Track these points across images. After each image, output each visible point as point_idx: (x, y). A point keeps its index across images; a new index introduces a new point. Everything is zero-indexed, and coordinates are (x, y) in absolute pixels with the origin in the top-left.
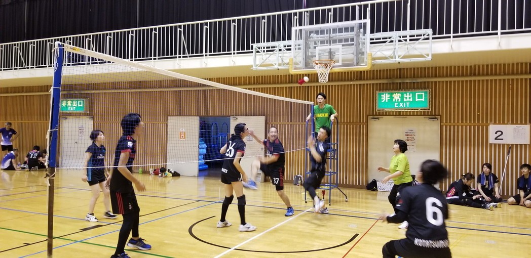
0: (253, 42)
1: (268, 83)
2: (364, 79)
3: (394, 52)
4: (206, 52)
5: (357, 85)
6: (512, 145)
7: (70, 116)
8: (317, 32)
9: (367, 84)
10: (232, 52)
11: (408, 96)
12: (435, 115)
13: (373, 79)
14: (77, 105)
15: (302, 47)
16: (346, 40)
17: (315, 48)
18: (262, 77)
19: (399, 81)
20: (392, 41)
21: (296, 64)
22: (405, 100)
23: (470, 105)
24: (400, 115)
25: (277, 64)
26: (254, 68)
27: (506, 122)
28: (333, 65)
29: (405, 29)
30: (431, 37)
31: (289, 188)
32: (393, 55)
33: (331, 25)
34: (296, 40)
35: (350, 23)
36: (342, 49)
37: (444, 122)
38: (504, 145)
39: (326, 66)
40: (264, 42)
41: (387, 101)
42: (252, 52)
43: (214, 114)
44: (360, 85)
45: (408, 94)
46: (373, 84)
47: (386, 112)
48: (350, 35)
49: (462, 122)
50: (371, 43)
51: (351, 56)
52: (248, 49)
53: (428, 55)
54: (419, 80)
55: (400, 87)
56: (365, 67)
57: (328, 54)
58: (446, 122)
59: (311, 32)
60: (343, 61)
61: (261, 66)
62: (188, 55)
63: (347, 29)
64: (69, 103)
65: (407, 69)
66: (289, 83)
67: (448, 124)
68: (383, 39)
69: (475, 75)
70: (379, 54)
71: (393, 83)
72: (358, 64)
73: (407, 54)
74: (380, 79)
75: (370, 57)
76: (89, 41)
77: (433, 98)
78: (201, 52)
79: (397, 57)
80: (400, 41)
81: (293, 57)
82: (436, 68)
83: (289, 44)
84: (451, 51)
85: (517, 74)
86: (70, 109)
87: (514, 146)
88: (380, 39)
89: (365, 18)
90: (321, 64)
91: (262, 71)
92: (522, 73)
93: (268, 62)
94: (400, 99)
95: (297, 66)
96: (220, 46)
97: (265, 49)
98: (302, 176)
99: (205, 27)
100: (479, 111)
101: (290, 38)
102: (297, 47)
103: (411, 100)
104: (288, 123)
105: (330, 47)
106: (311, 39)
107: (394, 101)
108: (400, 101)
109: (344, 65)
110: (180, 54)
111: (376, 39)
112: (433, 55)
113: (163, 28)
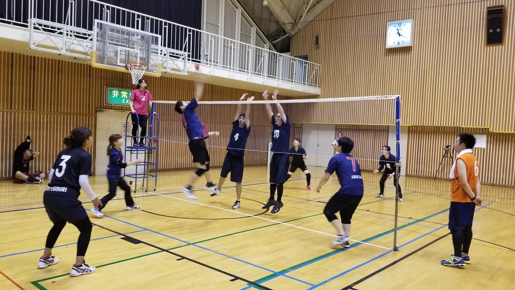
9: (96, 79)
25: (64, 49)
30: (187, 58)
41: (116, 97)
46: (101, 79)
47: (112, 106)
53: (184, 71)
74: (107, 75)
75: (161, 67)
79: (167, 68)
80: (170, 56)
93: (48, 44)
94: (126, 96)
107: (122, 97)
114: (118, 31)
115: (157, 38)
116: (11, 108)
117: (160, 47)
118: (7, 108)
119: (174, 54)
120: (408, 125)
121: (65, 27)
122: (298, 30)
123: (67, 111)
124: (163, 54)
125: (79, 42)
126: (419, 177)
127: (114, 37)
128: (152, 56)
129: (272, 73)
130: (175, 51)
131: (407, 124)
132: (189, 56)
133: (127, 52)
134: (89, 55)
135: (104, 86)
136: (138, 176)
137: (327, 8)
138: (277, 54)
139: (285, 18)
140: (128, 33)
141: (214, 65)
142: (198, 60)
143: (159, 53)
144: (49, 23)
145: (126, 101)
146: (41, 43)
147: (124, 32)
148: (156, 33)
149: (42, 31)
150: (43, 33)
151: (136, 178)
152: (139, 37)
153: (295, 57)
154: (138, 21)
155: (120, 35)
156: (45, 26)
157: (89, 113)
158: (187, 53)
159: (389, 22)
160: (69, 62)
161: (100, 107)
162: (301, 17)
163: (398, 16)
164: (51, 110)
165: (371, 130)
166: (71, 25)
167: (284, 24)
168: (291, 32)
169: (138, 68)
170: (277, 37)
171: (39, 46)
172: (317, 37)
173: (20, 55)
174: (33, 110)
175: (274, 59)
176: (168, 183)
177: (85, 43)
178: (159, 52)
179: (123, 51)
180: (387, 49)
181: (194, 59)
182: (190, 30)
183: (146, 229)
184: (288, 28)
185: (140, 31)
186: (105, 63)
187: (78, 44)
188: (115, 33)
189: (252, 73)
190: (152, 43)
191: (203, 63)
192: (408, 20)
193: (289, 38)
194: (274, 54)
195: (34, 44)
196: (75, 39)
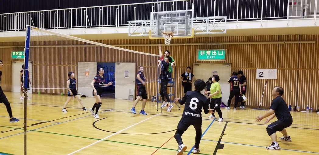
0: (129, 20)
1: (137, 44)
2: (191, 43)
3: (206, 28)
4: (101, 25)
5: (187, 46)
6: (268, 79)
7: (18, 61)
8: (165, 15)
9: (193, 45)
10: (117, 25)
11: (214, 53)
12: (228, 63)
13: (196, 43)
14: (22, 55)
15: (156, 23)
16: (181, 21)
17: (164, 24)
18: (134, 40)
19: (210, 44)
20: (205, 22)
21: (153, 33)
22: (213, 55)
23: (247, 58)
24: (210, 63)
25: (142, 33)
26: (129, 35)
27: (265, 67)
28: (173, 34)
29: (213, 15)
30: (226, 20)
31: (149, 103)
32: (205, 30)
33: (173, 12)
34: (153, 19)
35: (183, 11)
36: (178, 25)
37: (233, 67)
38: (263, 79)
39: (169, 35)
40: (135, 20)
41: (203, 55)
42: (128, 26)
43: (106, 61)
44: (189, 46)
45: (214, 51)
46: (196, 45)
47: (203, 61)
48: (183, 18)
49: (243, 67)
50: (194, 23)
51: (183, 30)
52: (126, 23)
53: (224, 30)
54: (221, 44)
55: (210, 48)
56: (190, 36)
57: (170, 28)
58: (234, 67)
59: (162, 15)
60: (179, 32)
61: (133, 34)
62: (90, 26)
63: (181, 15)
64: (17, 53)
65: (214, 37)
66: (149, 44)
67: (235, 68)
68: (201, 20)
69: (250, 41)
70: (198, 29)
71: (207, 45)
72: (187, 34)
73: (213, 29)
74: (200, 42)
75: (193, 31)
76: (30, 16)
77: (228, 54)
78: (98, 24)
79: (208, 31)
80: (209, 22)
81: (151, 29)
82: (230, 37)
83: (149, 22)
84: (237, 28)
85: (272, 41)
86: (18, 57)
87: (269, 80)
88: (199, 20)
89: (191, 9)
90: (167, 34)
91: (134, 37)
92: (274, 41)
93: (137, 32)
94: (210, 54)
95: (154, 35)
96: (109, 22)
97: (136, 24)
98: (156, 97)
99: (100, 10)
100: (251, 61)
101: (149, 19)
102: (154, 23)
103: (216, 55)
104: (149, 67)
105: (171, 24)
106: (162, 19)
107: (207, 55)
108: (210, 55)
109: (179, 35)
110: (85, 25)
111: (197, 20)
112: (227, 30)
113: (75, 10)
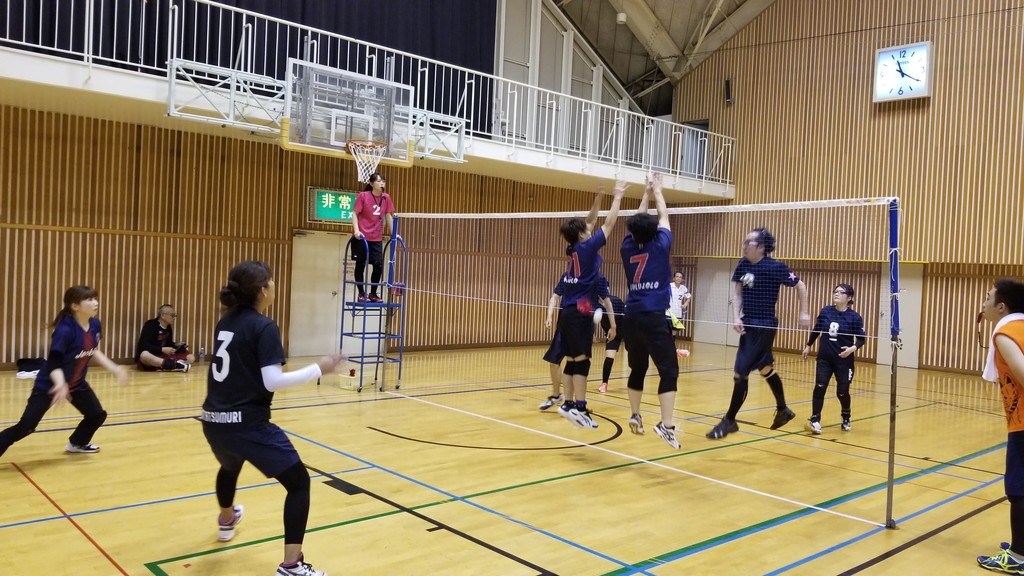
114: (333, 81)
115: (407, 92)
116: (135, 229)
117: (411, 110)
118: (128, 228)
119: (439, 122)
120: (922, 261)
121: (234, 74)
122: (688, 70)
123: (238, 233)
124: (418, 123)
125: (261, 102)
126: (947, 371)
127: (325, 92)
128: (397, 127)
129: (634, 157)
130: (441, 116)
131: (920, 259)
132: (468, 125)
133: (349, 120)
134: (276, 127)
135: (307, 185)
136: (365, 360)
137: (749, 24)
138: (644, 119)
139: (661, 46)
140: (352, 84)
141: (517, 143)
142: (486, 133)
143: (411, 122)
144: (206, 67)
145: (347, 215)
146: (189, 105)
147: (345, 82)
148: (406, 82)
149: (192, 82)
150: (194, 86)
151: (362, 363)
152: (373, 91)
153: (683, 123)
154: (371, 60)
155: (337, 88)
156: (198, 73)
157: (278, 238)
158: (464, 121)
159: (879, 48)
160: (242, 141)
161: (300, 227)
162: (695, 44)
163: (899, 36)
164: (207, 233)
165: (844, 272)
166: (246, 70)
167: (659, 58)
168: (674, 74)
169: (369, 150)
170: (646, 84)
171: (186, 110)
172: (728, 83)
173: (153, 128)
174: (175, 231)
175: (638, 127)
176: (426, 374)
177: (270, 103)
178: (411, 119)
179: (341, 118)
180: (876, 104)
181: (479, 132)
182: (471, 76)
183: (374, 466)
184: (668, 65)
185: (374, 79)
186: (307, 141)
187: (257, 105)
188: (327, 85)
189: (594, 157)
190: (398, 102)
191: (498, 139)
192: (921, 43)
193: (671, 87)
194: (639, 118)
195: (176, 107)
196: (252, 97)
